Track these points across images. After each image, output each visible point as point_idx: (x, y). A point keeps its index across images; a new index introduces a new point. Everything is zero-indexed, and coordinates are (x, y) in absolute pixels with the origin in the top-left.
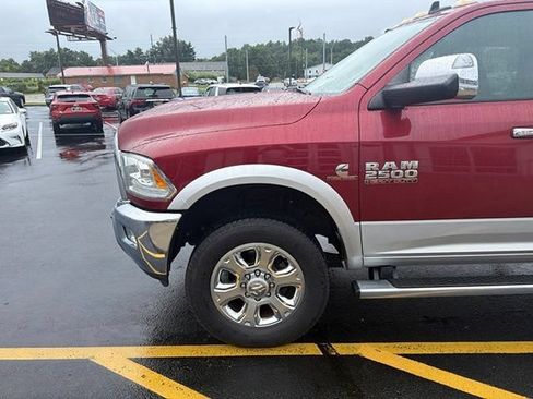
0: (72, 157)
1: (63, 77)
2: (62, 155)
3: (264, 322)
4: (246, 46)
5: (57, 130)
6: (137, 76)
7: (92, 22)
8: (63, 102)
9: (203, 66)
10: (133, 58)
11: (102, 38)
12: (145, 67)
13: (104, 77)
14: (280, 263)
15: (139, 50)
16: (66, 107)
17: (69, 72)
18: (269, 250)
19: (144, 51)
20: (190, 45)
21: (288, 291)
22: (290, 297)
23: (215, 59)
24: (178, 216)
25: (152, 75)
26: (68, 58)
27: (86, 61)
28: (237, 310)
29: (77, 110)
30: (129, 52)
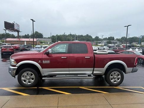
0: (5, 61)
1: (6, 41)
2: (2, 61)
3: (29, 84)
4: (57, 35)
5: (2, 55)
6: (26, 41)
7: (16, 28)
8: (5, 48)
9: (45, 39)
10: (26, 37)
11: (18, 31)
12: (29, 39)
13: (17, 41)
14: (32, 75)
15: (28, 35)
16: (5, 49)
17: (8, 39)
18: (30, 73)
19: (30, 35)
20: (42, 34)
21: (33, 79)
22: (33, 80)
23: (49, 38)
24: (17, 67)
25: (31, 41)
26: (8, 36)
27: (13, 37)
28: (25, 82)
29: (8, 50)
30: (26, 35)
